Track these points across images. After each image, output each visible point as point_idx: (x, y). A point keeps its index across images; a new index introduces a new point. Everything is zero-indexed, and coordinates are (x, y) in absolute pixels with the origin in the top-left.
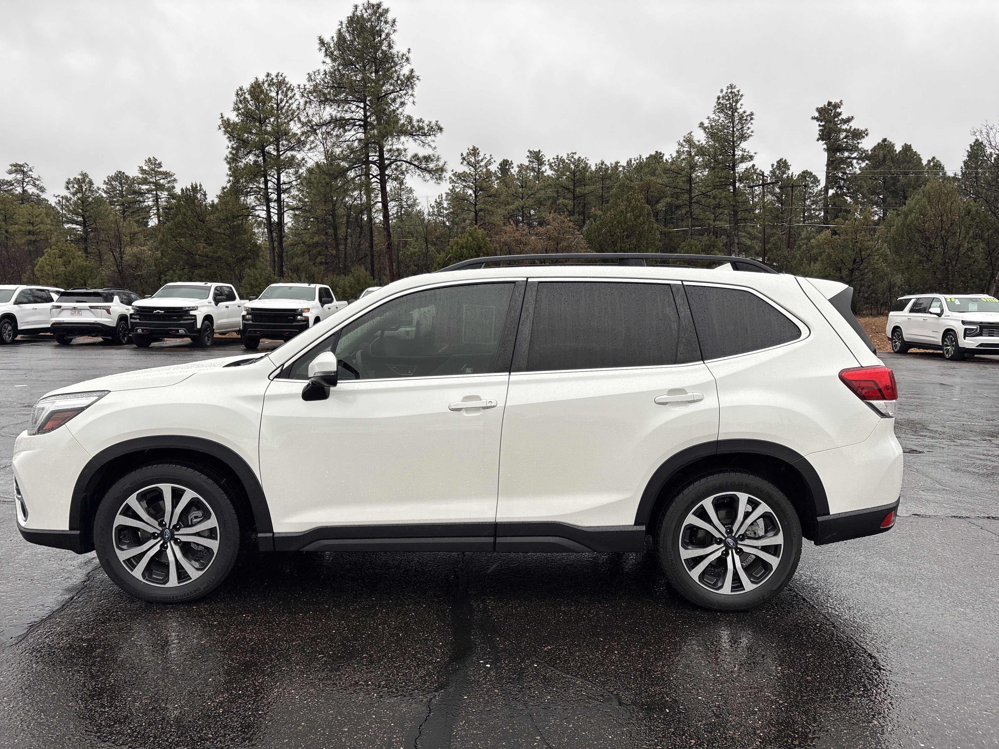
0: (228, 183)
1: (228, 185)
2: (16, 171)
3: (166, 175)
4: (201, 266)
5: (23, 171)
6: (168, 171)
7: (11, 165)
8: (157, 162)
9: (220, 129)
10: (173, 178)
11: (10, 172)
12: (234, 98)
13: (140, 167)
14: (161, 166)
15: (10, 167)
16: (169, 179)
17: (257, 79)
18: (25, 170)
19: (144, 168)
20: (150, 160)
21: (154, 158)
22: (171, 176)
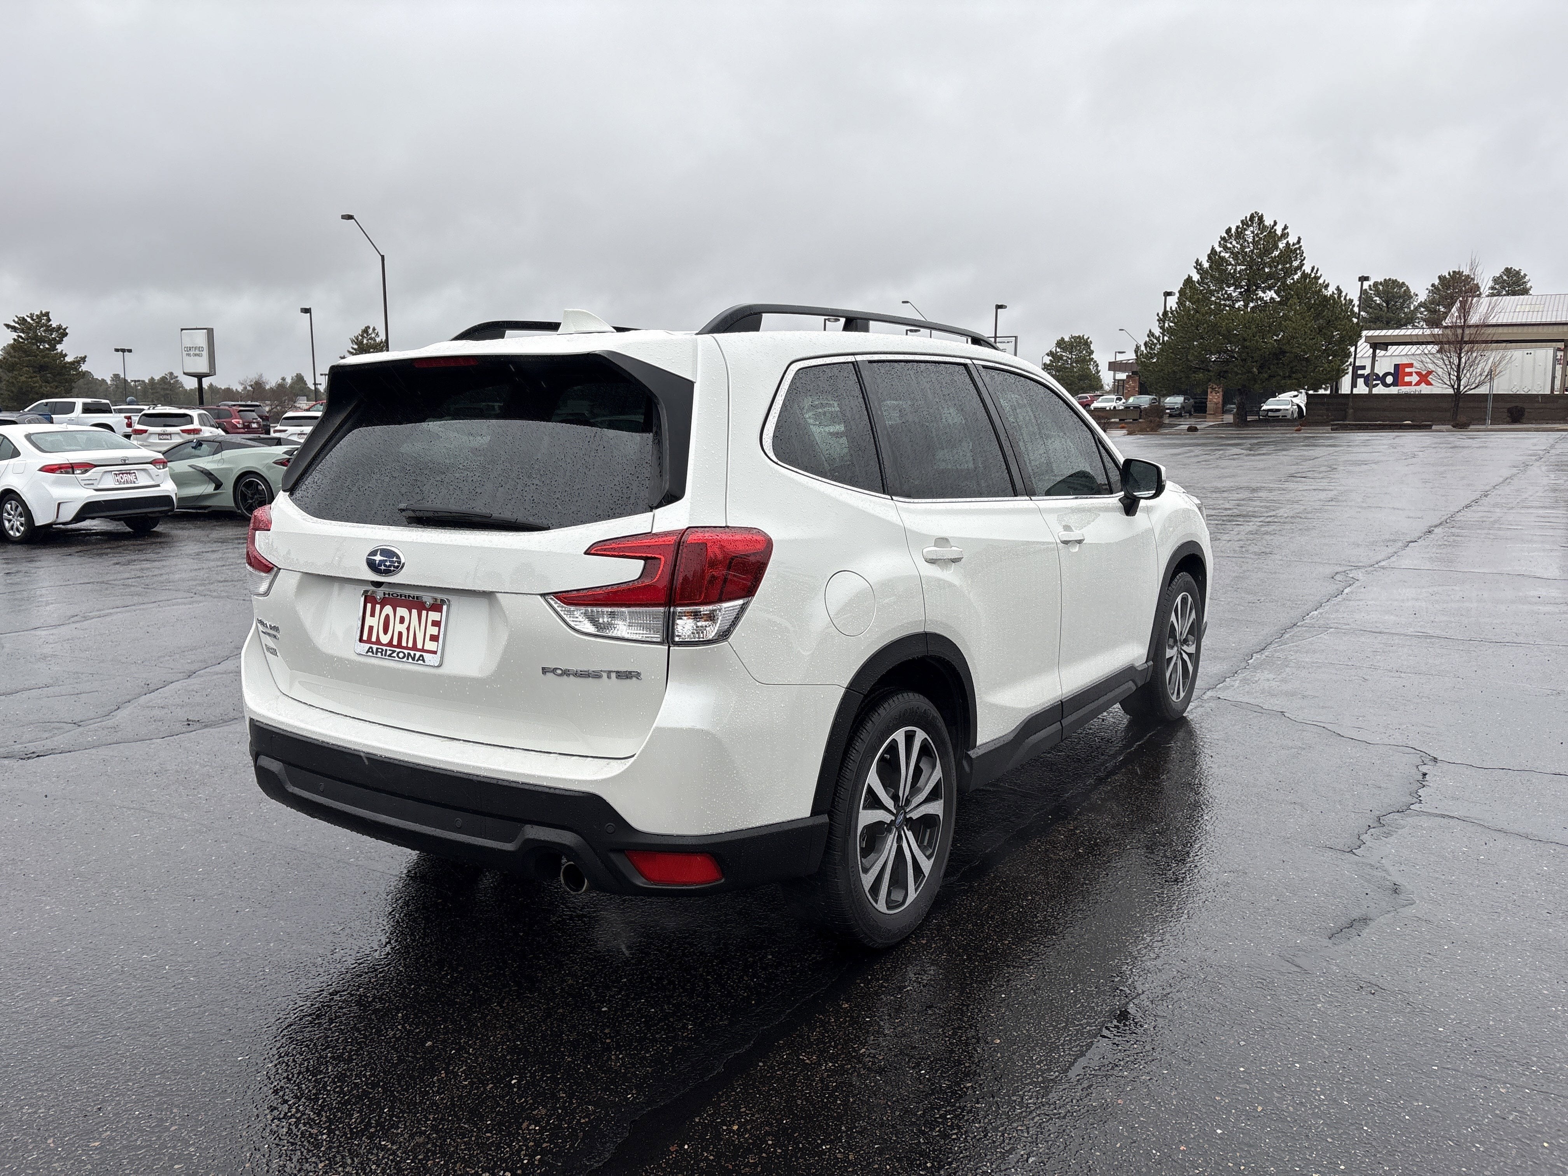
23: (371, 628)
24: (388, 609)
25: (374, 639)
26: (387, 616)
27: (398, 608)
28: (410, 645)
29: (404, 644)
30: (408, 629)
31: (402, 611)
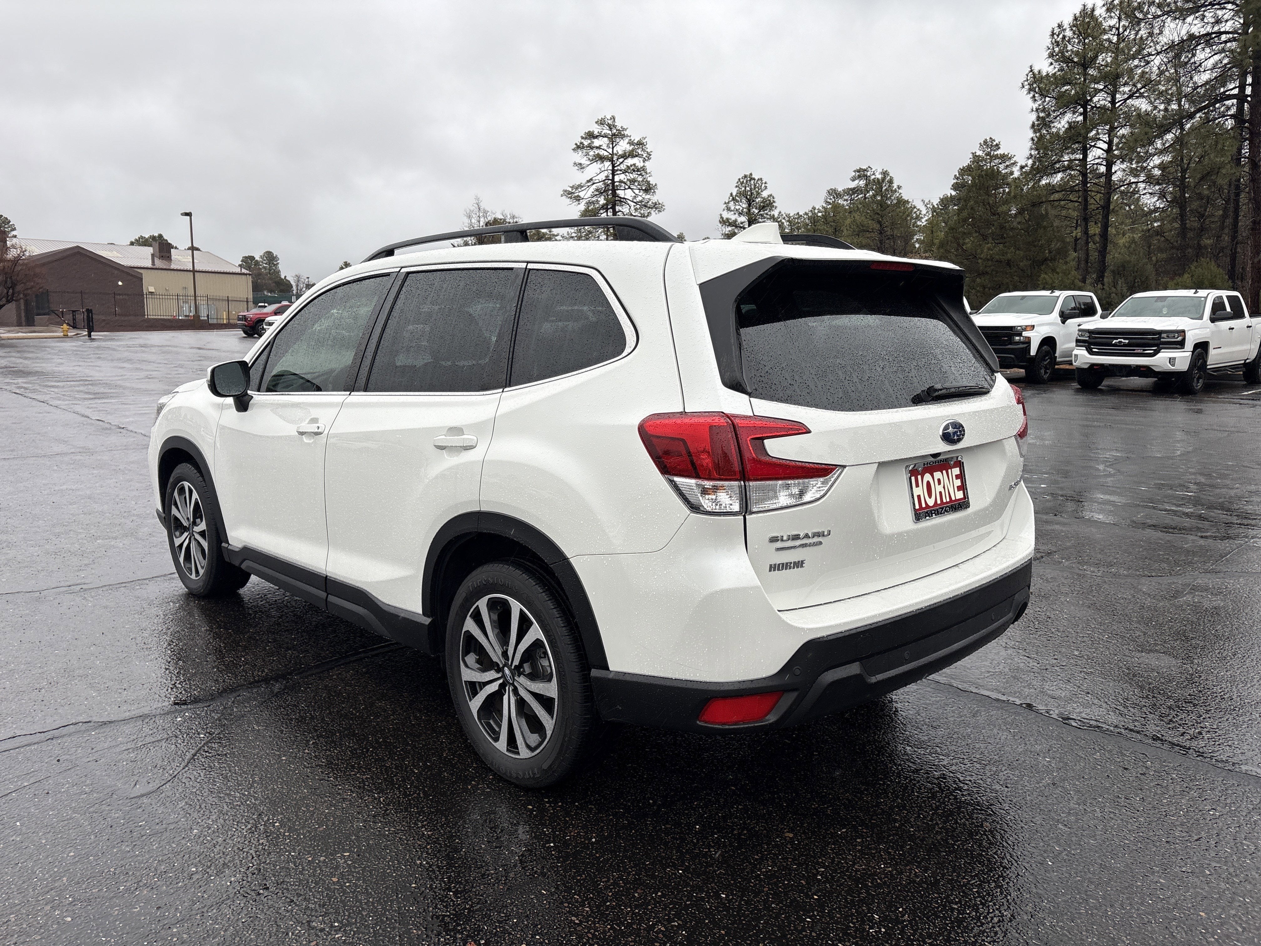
0: (1028, 158)
1: (1030, 162)
2: (859, 176)
3: (1004, 158)
4: (984, 273)
5: (866, 176)
6: (1006, 153)
7: (855, 171)
8: (995, 143)
9: (1023, 87)
10: (1012, 162)
11: (853, 180)
12: (1048, 41)
13: (973, 153)
14: (999, 148)
15: (854, 174)
16: (1007, 163)
17: (1084, 6)
18: (868, 174)
19: (977, 154)
20: (985, 142)
21: (991, 138)
22: (1010, 158)
23: (919, 497)
24: (927, 477)
25: (924, 505)
26: (928, 483)
27: (935, 473)
28: (948, 500)
29: (945, 501)
30: (944, 487)
31: (937, 475)
